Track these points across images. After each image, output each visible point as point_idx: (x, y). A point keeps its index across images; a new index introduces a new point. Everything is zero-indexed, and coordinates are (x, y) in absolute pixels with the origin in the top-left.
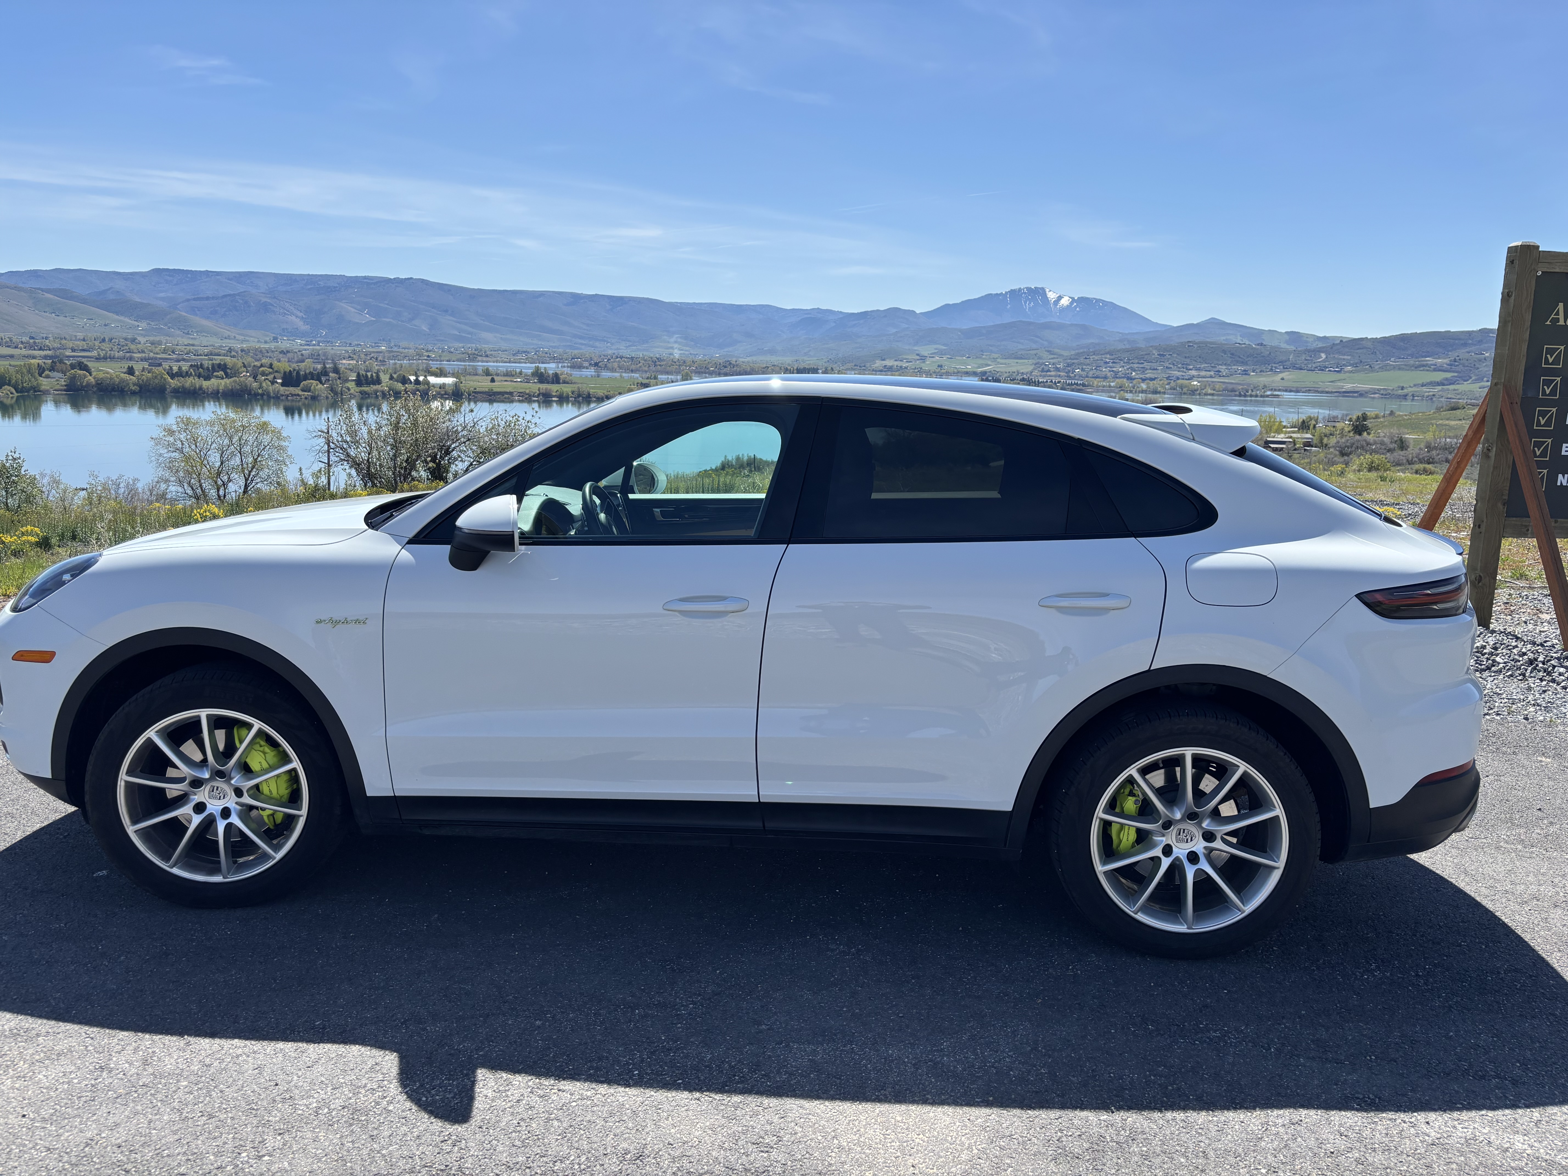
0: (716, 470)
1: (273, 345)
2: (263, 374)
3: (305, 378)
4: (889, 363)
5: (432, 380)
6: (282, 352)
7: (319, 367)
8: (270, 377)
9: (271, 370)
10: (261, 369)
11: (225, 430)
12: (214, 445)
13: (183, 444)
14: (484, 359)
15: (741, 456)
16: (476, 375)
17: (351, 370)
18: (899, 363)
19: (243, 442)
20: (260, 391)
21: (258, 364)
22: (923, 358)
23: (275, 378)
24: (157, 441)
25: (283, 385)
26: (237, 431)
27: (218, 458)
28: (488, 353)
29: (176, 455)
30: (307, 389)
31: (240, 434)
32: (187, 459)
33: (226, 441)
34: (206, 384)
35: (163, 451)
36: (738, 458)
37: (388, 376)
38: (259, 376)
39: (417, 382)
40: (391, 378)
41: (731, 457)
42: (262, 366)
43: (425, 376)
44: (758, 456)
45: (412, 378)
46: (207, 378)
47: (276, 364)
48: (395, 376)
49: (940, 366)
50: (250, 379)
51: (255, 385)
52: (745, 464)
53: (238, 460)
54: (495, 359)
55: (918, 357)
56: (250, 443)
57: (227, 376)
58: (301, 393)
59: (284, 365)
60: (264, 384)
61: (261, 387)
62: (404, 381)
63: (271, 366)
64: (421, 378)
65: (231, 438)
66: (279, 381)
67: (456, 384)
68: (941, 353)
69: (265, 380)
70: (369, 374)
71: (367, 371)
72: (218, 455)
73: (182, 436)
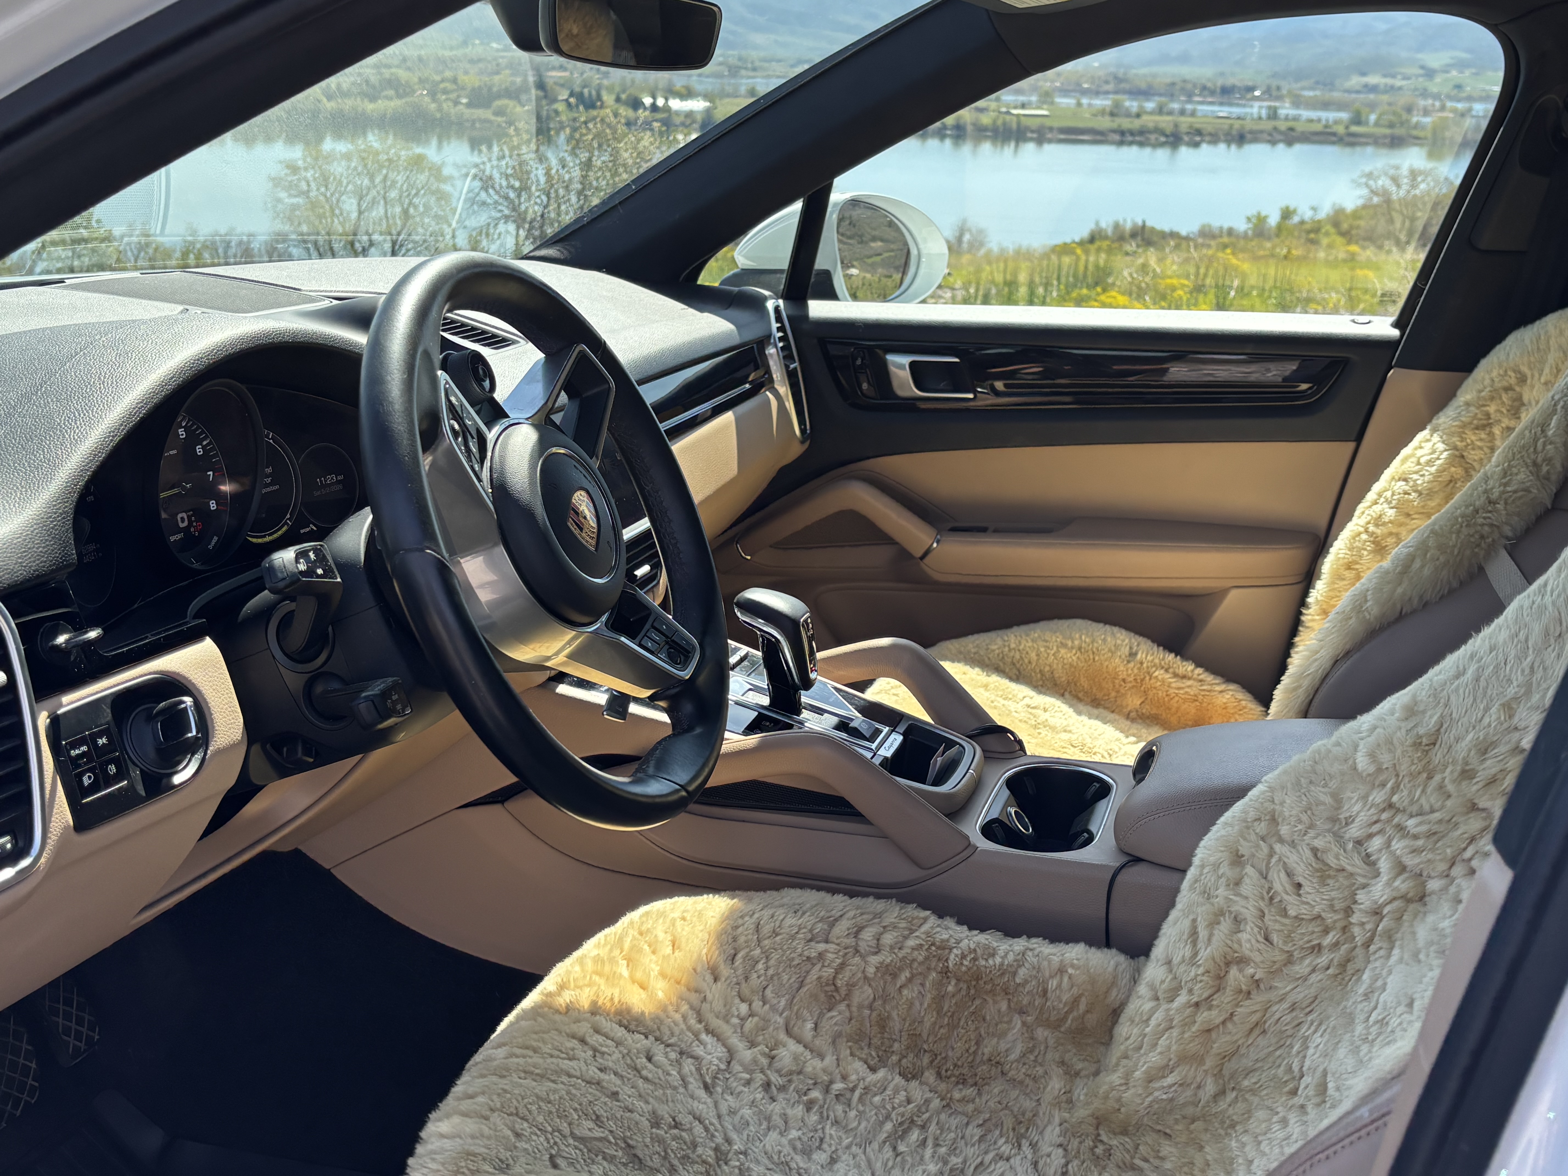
0: (1081, 243)
1: (459, 53)
2: (445, 92)
3: (499, 96)
4: (1373, 79)
5: (675, 104)
6: (472, 61)
7: (518, 80)
8: (453, 96)
9: (455, 87)
10: (442, 86)
11: (365, 166)
12: (350, 187)
13: (309, 185)
14: (751, 74)
15: (1121, 222)
16: (737, 97)
17: (562, 86)
18: (1389, 81)
19: (389, 183)
20: (438, 115)
21: (438, 78)
22: (1430, 74)
23: (459, 96)
24: (276, 182)
25: (469, 105)
26: (381, 167)
27: (355, 207)
28: (757, 64)
29: (300, 200)
30: (499, 113)
31: (384, 172)
32: (314, 205)
33: (366, 182)
34: (370, 107)
35: (283, 195)
36: (1117, 226)
37: (613, 97)
38: (439, 96)
39: (654, 108)
40: (618, 100)
41: (1106, 224)
42: (443, 81)
43: (667, 99)
44: (1149, 224)
45: (648, 101)
46: (373, 99)
47: (463, 78)
48: (623, 96)
49: (1459, 87)
50: (427, 99)
51: (433, 106)
52: (1127, 235)
53: (381, 211)
54: (765, 74)
55: (1421, 72)
56: (399, 185)
57: (399, 96)
58: (493, 118)
59: (471, 79)
60: (445, 106)
61: (440, 109)
62: (636, 104)
63: (455, 81)
64: (660, 102)
65: (372, 179)
66: (464, 101)
67: (708, 111)
68: (1461, 65)
69: (447, 99)
70: (586, 91)
71: (585, 87)
72: (354, 201)
73: (309, 175)
